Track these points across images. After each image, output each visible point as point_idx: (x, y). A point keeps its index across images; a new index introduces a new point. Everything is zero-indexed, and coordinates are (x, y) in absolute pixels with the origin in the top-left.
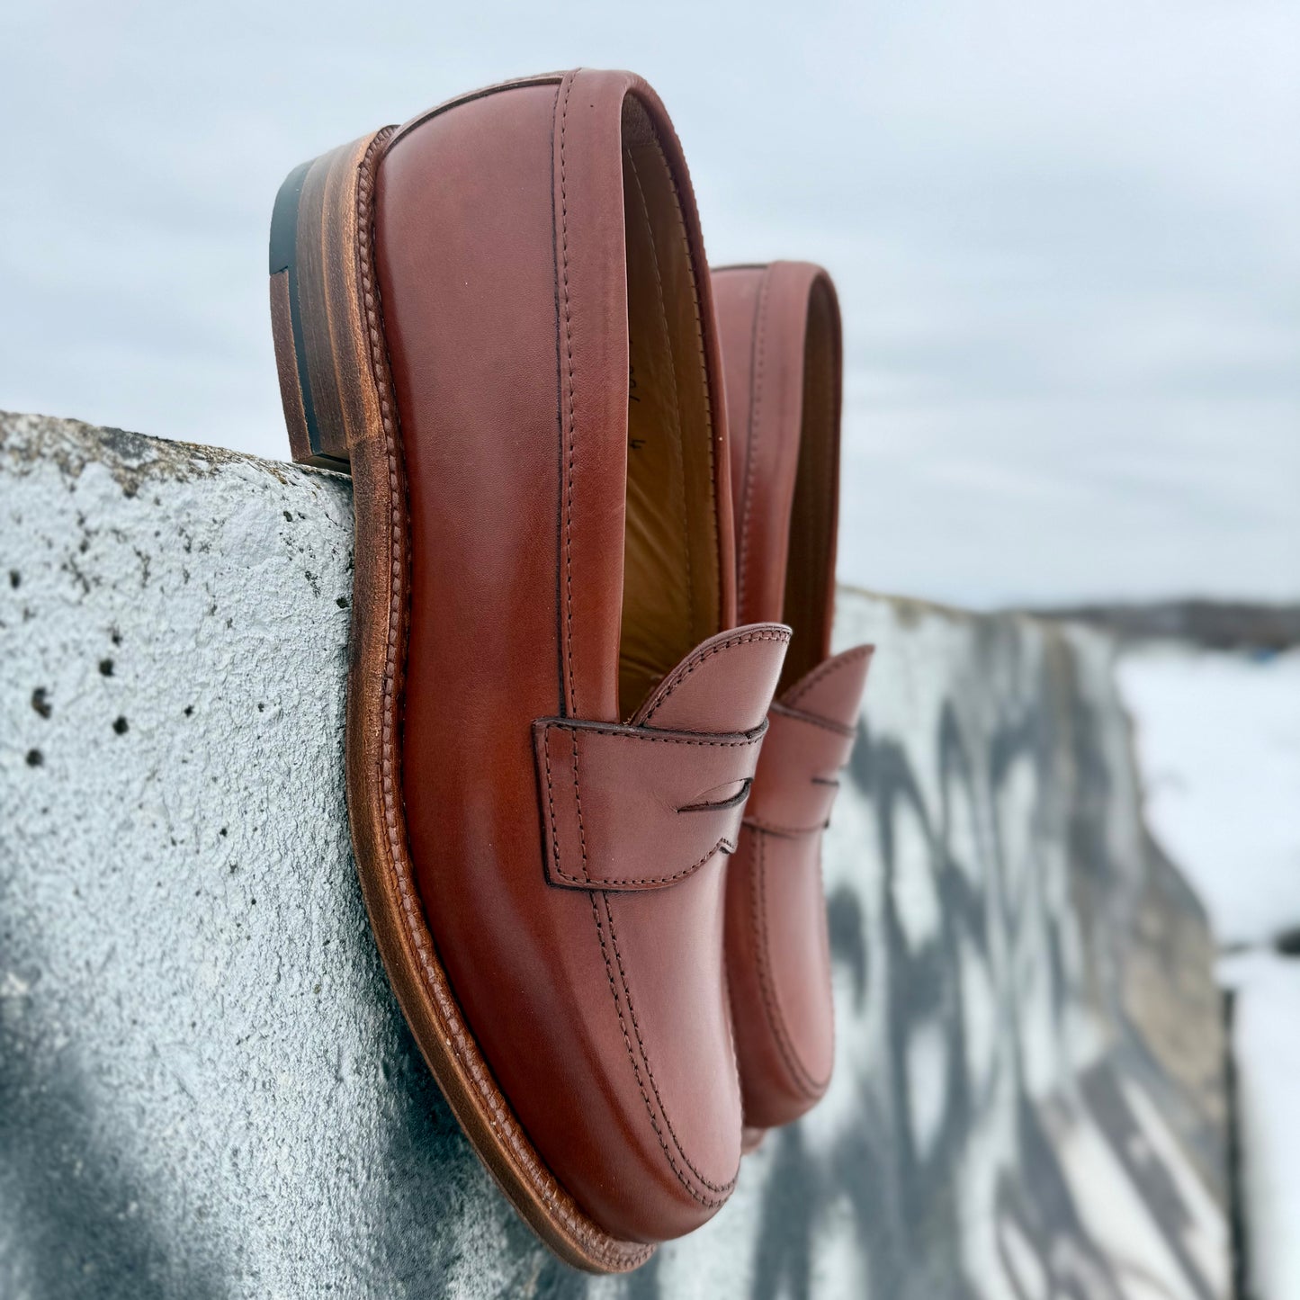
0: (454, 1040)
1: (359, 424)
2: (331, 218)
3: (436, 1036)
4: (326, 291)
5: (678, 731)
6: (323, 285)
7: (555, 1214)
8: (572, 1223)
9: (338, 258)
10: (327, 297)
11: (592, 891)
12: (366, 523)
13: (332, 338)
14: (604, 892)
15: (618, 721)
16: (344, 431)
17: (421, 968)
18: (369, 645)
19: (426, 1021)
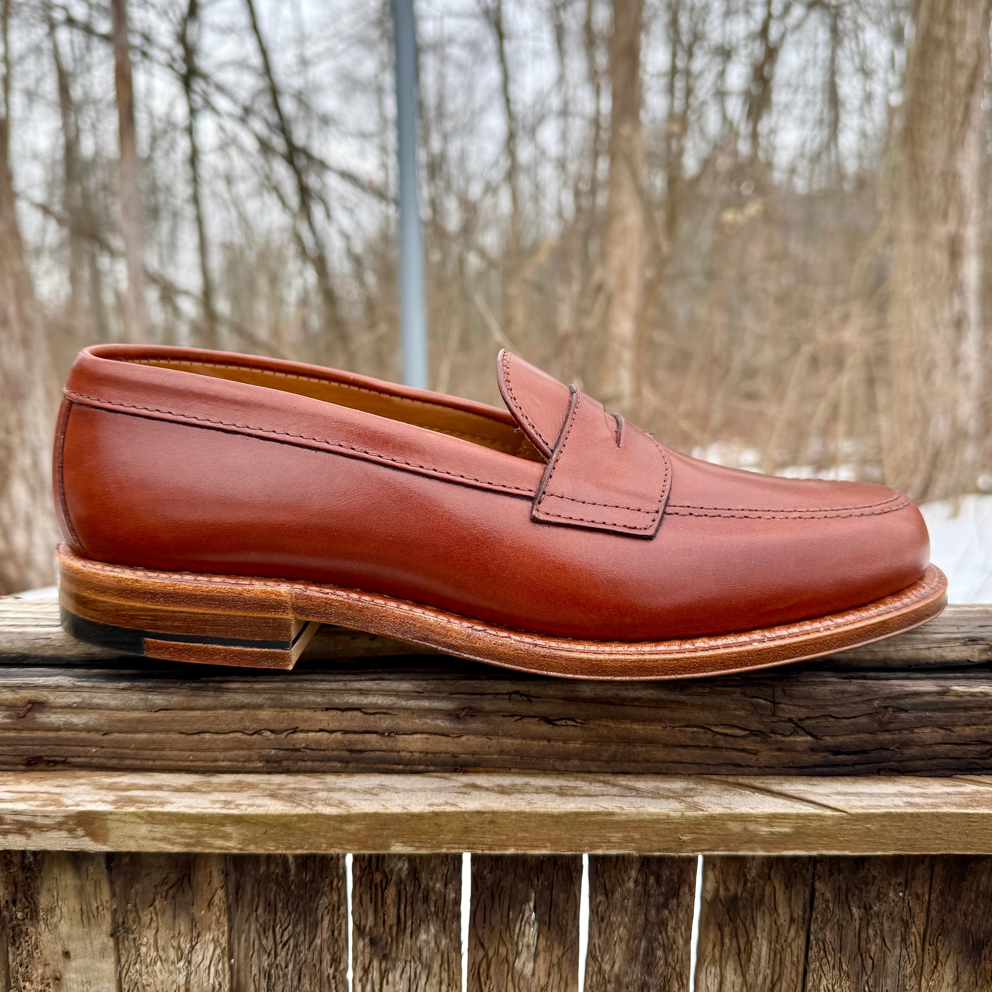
0: (755, 641)
1: (278, 605)
2: (118, 595)
3: (749, 652)
4: (172, 608)
5: (562, 431)
6: (166, 611)
7: (897, 609)
8: (906, 600)
9: (150, 593)
10: (177, 609)
11: (664, 513)
12: (354, 618)
13: (209, 612)
14: (666, 505)
15: (545, 466)
16: (280, 619)
17: (695, 650)
18: (445, 636)
19: (735, 657)
